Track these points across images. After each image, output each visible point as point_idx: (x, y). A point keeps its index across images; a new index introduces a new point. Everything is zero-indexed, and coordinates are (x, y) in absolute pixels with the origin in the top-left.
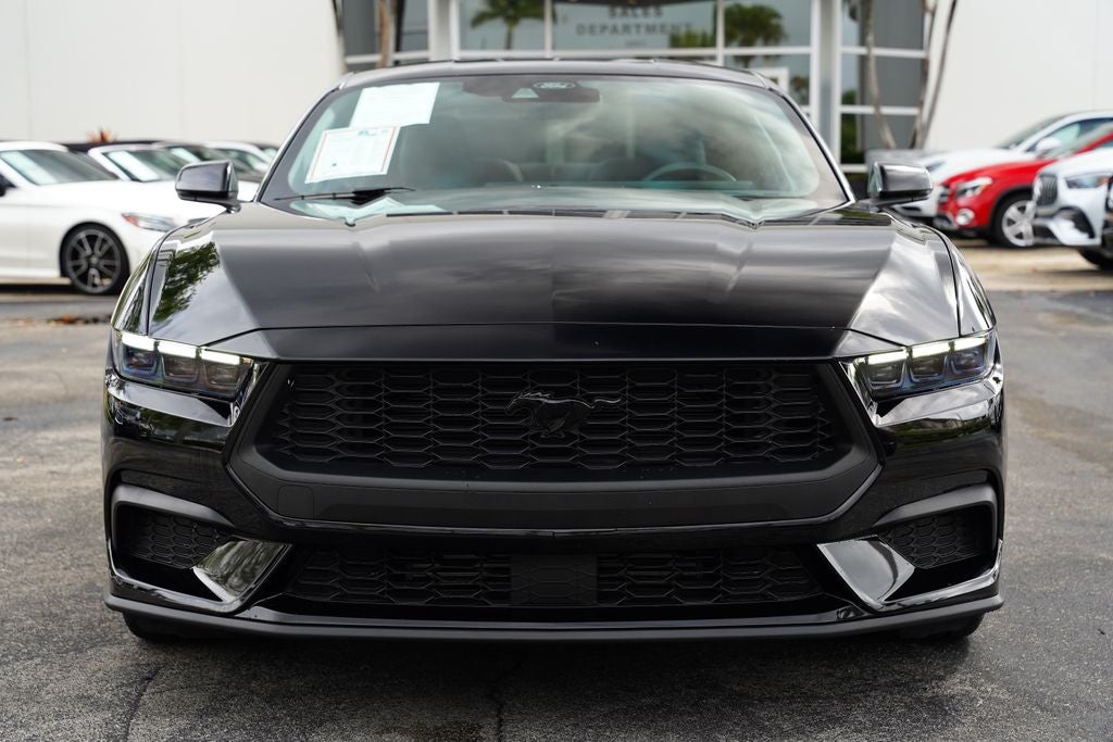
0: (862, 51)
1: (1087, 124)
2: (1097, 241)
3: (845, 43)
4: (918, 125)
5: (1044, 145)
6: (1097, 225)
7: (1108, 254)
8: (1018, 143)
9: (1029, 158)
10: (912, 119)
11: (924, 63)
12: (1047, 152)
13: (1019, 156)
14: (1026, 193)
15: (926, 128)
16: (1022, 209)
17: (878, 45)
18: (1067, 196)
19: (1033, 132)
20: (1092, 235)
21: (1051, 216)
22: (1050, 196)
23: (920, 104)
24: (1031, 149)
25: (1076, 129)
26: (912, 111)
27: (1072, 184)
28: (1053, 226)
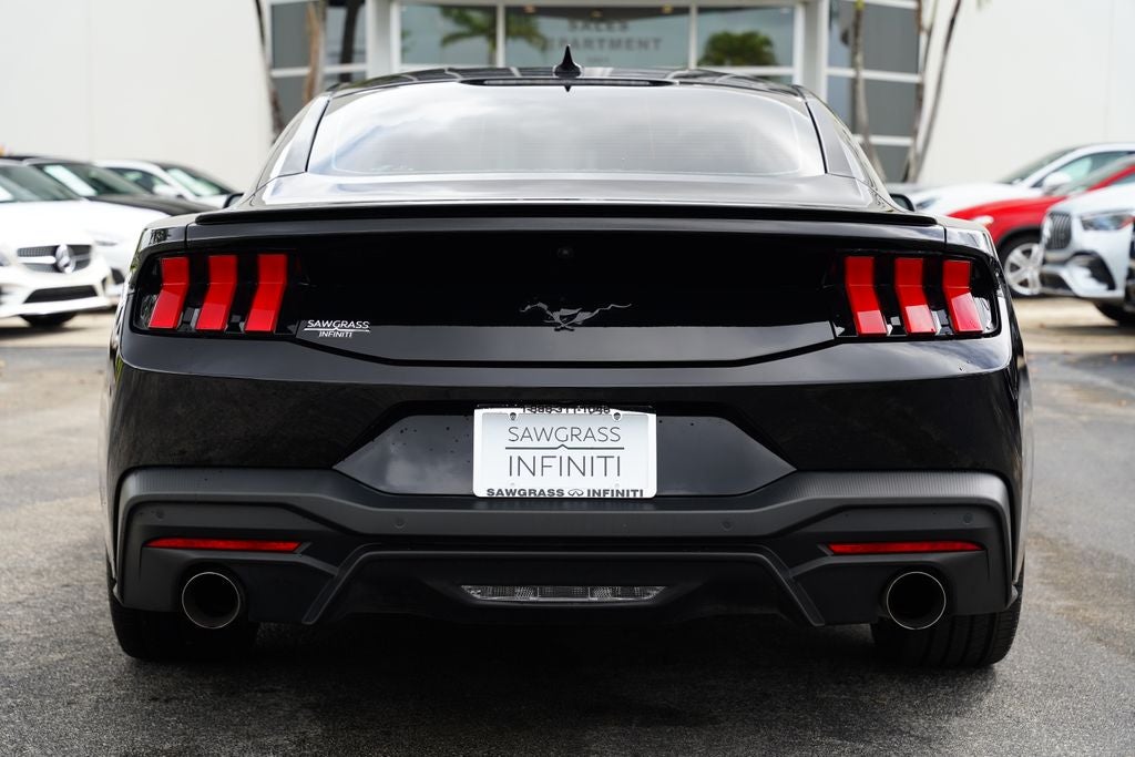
0: (850, 73)
1: (1099, 158)
2: (1119, 293)
3: (831, 63)
4: (911, 156)
5: (1051, 181)
6: (1119, 275)
7: (1128, 308)
8: (1023, 177)
9: (1036, 194)
10: (905, 149)
11: (920, 87)
12: (1055, 188)
13: (1023, 192)
14: (1034, 234)
15: (921, 158)
16: (1028, 253)
17: (868, 67)
18: (1083, 239)
19: (1039, 166)
20: (1112, 286)
21: (1063, 263)
22: (1062, 238)
23: (913, 133)
24: (1038, 185)
25: (1087, 163)
26: (905, 141)
27: (1088, 225)
28: (1064, 273)
